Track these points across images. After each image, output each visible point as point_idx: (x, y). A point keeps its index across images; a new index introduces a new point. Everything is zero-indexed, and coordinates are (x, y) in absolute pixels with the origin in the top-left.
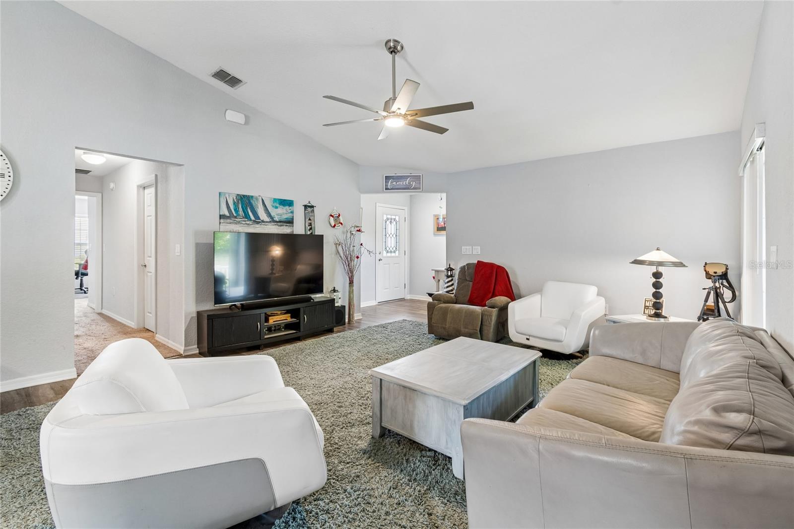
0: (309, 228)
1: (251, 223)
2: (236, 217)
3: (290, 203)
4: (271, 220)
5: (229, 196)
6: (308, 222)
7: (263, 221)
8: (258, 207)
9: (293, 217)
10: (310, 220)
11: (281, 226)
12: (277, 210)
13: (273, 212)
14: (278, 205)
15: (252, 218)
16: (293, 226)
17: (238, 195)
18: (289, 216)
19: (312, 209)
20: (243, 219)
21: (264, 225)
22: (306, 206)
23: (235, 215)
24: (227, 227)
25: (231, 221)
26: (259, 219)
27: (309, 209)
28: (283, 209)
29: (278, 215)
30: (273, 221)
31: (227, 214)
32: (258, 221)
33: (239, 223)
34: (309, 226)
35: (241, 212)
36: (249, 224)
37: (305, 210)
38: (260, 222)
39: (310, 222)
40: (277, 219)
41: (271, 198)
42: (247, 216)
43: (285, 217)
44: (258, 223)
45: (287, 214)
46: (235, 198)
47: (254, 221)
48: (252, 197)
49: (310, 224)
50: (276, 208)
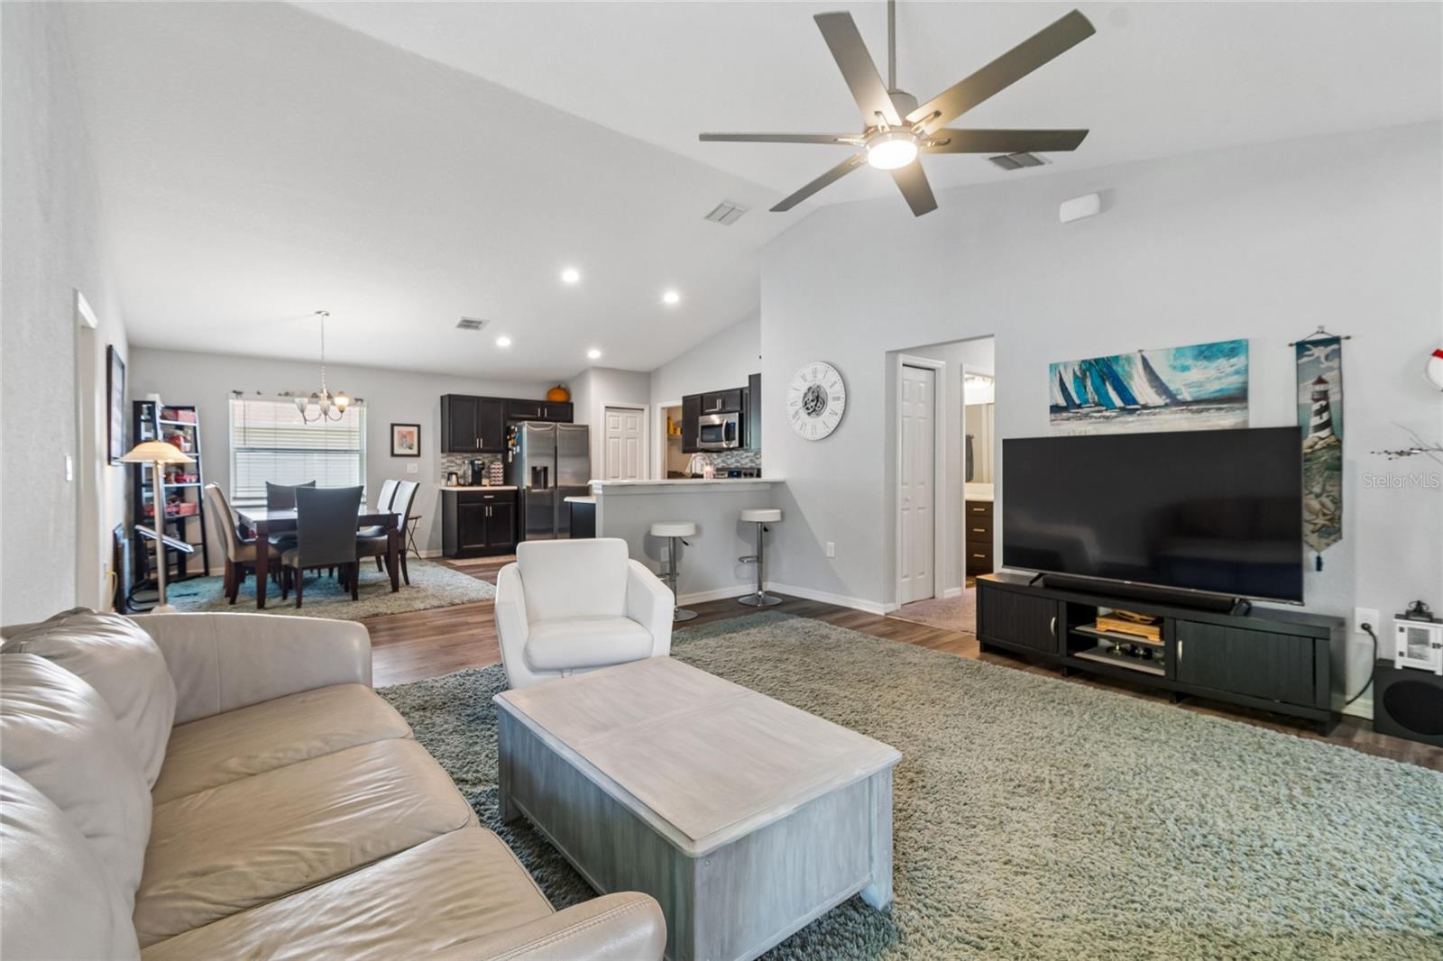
0: (1316, 406)
1: (1114, 414)
2: (1079, 406)
3: (1234, 349)
4: (1168, 401)
5: (1065, 368)
6: (1310, 388)
7: (1145, 407)
8: (1131, 377)
9: (1246, 383)
10: (1320, 381)
11: (1201, 411)
12: (1186, 373)
13: (1175, 382)
14: (1190, 362)
15: (1118, 402)
16: (1246, 408)
17: (1083, 361)
18: (1230, 383)
19: (1335, 346)
20: (1097, 408)
21: (1148, 414)
22: (1301, 347)
23: (1077, 402)
24: (1061, 427)
25: (1071, 415)
26: (1134, 402)
27: (1320, 352)
28: (1206, 368)
29: (1189, 386)
30: (1175, 402)
31: (1062, 402)
32: (1130, 404)
33: (1087, 415)
34: (1316, 400)
35: (1091, 395)
36: (1108, 418)
37: (1300, 354)
38: (1137, 409)
39: (1321, 388)
40: (1186, 395)
41: (1168, 349)
42: (1104, 403)
43: (1212, 388)
44: (1132, 412)
45: (1219, 378)
46: (1077, 368)
47: (1122, 409)
48: (1117, 358)
49: (1324, 395)
50: (1185, 369)
